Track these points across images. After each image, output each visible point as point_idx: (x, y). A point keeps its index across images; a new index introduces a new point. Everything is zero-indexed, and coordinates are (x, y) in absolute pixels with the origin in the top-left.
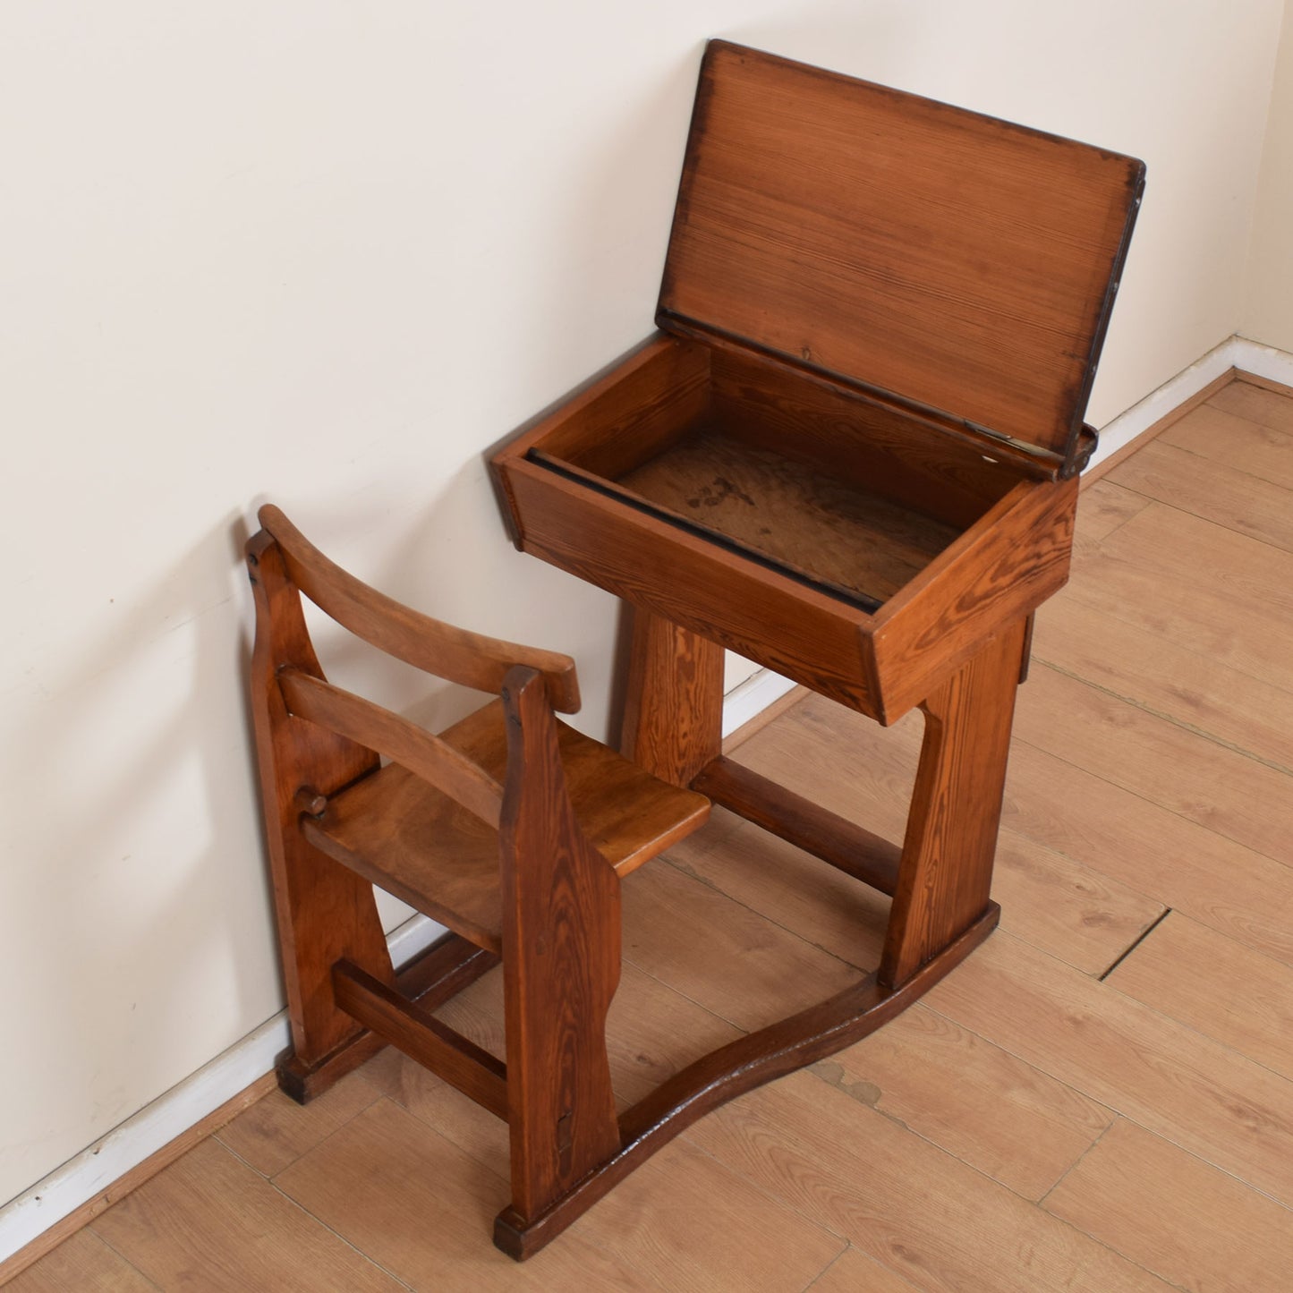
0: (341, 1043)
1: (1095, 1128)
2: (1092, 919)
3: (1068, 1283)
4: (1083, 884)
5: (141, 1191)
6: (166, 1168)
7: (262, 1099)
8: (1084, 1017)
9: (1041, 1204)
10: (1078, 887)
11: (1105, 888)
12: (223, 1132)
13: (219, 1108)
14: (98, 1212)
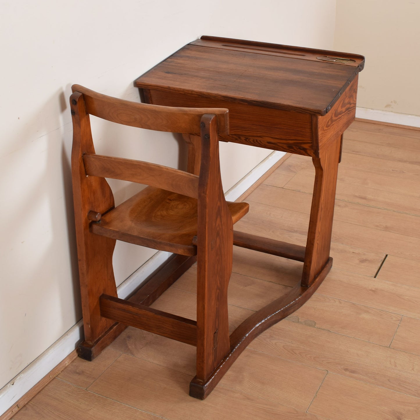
0: (102, 334)
1: (396, 321)
2: (363, 261)
3: (413, 369)
4: (354, 251)
5: (31, 402)
6: (39, 392)
7: (73, 362)
8: (375, 289)
9: (390, 347)
10: (353, 253)
11: (363, 252)
12: (59, 376)
13: (57, 366)
14: (15, 412)
